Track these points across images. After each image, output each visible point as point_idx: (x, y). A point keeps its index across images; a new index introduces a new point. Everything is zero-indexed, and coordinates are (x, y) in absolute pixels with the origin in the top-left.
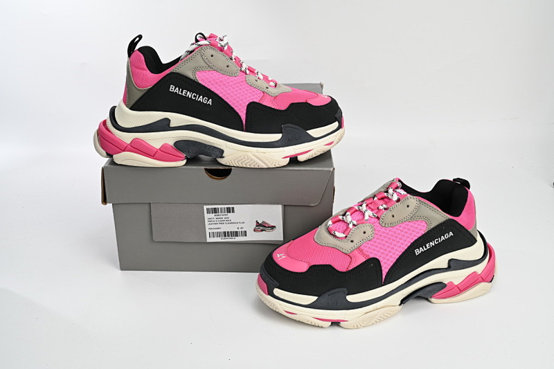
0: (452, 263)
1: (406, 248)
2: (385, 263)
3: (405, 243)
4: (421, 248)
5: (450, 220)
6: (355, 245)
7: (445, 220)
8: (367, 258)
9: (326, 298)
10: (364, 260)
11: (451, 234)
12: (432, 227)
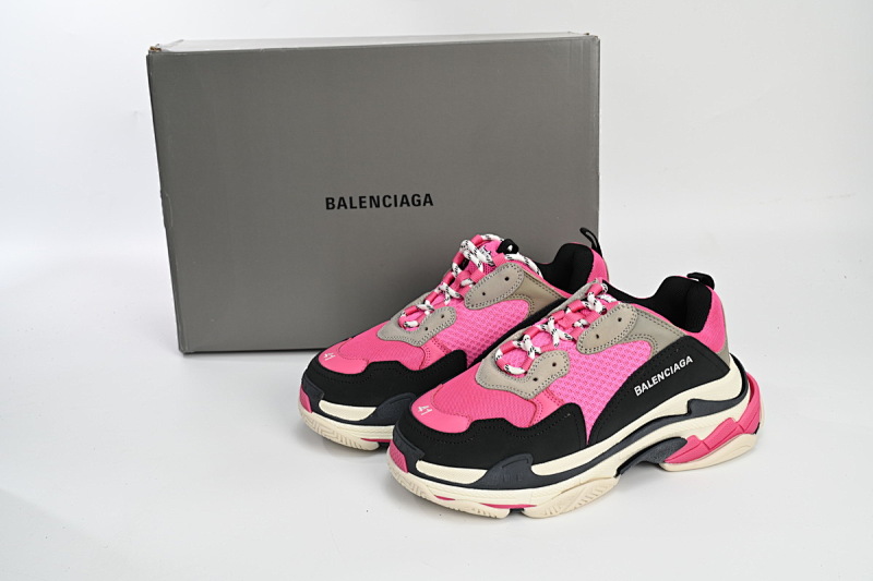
0: (693, 406)
1: (620, 385)
2: (589, 411)
3: (619, 378)
4: (644, 385)
5: (685, 337)
6: (540, 385)
7: (678, 337)
8: (561, 405)
9: (499, 471)
10: (557, 407)
11: (689, 359)
12: (658, 350)
